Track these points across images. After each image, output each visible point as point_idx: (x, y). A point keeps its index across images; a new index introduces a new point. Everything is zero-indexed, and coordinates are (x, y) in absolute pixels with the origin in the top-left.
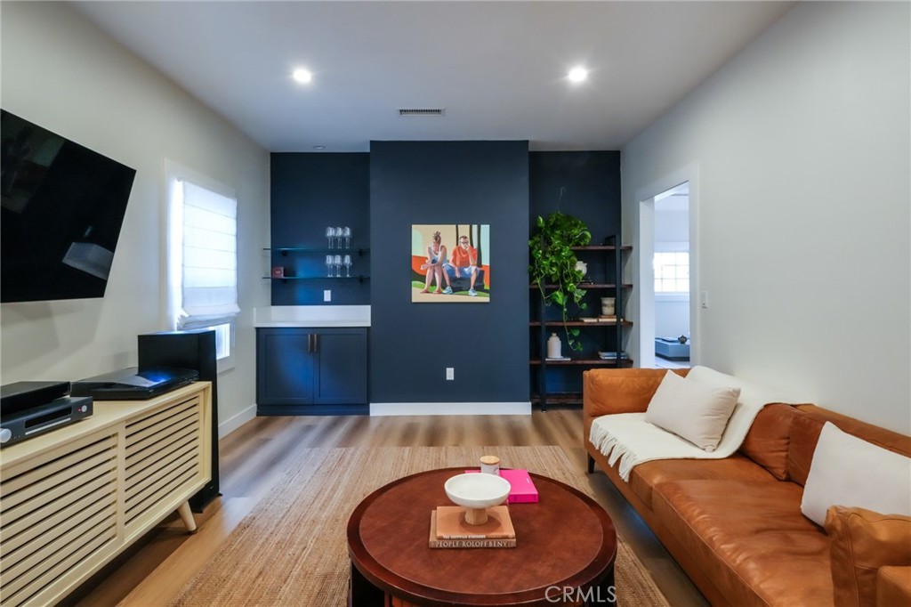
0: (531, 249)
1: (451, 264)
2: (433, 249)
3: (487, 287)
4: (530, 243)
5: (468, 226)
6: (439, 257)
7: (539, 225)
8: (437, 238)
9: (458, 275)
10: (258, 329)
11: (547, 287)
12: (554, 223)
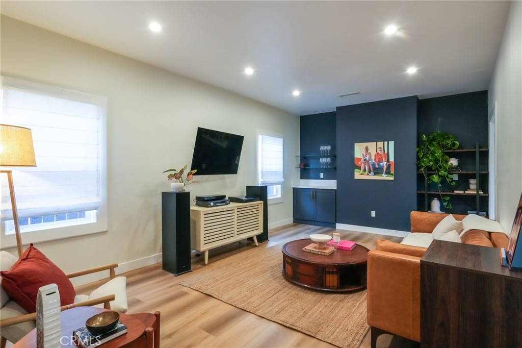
0: (418, 152)
1: (374, 161)
2: (365, 154)
3: (392, 172)
4: (417, 149)
5: (382, 142)
6: (367, 158)
7: (423, 140)
8: (367, 149)
9: (377, 166)
10: (293, 188)
11: (429, 172)
12: (433, 138)
